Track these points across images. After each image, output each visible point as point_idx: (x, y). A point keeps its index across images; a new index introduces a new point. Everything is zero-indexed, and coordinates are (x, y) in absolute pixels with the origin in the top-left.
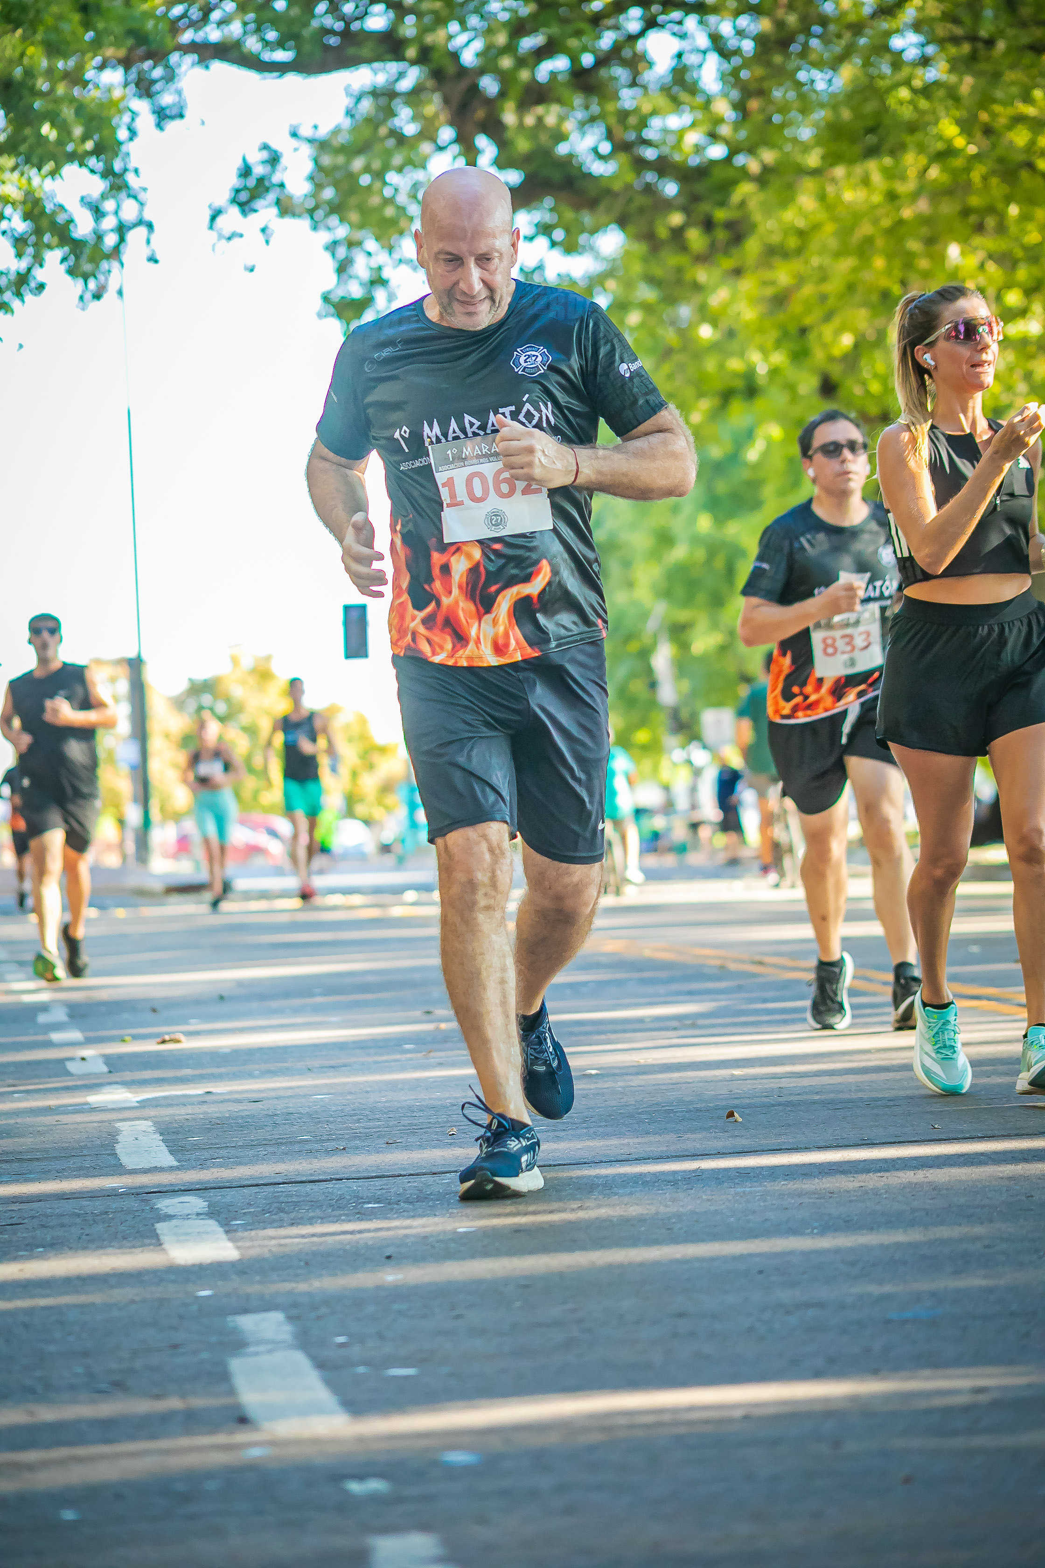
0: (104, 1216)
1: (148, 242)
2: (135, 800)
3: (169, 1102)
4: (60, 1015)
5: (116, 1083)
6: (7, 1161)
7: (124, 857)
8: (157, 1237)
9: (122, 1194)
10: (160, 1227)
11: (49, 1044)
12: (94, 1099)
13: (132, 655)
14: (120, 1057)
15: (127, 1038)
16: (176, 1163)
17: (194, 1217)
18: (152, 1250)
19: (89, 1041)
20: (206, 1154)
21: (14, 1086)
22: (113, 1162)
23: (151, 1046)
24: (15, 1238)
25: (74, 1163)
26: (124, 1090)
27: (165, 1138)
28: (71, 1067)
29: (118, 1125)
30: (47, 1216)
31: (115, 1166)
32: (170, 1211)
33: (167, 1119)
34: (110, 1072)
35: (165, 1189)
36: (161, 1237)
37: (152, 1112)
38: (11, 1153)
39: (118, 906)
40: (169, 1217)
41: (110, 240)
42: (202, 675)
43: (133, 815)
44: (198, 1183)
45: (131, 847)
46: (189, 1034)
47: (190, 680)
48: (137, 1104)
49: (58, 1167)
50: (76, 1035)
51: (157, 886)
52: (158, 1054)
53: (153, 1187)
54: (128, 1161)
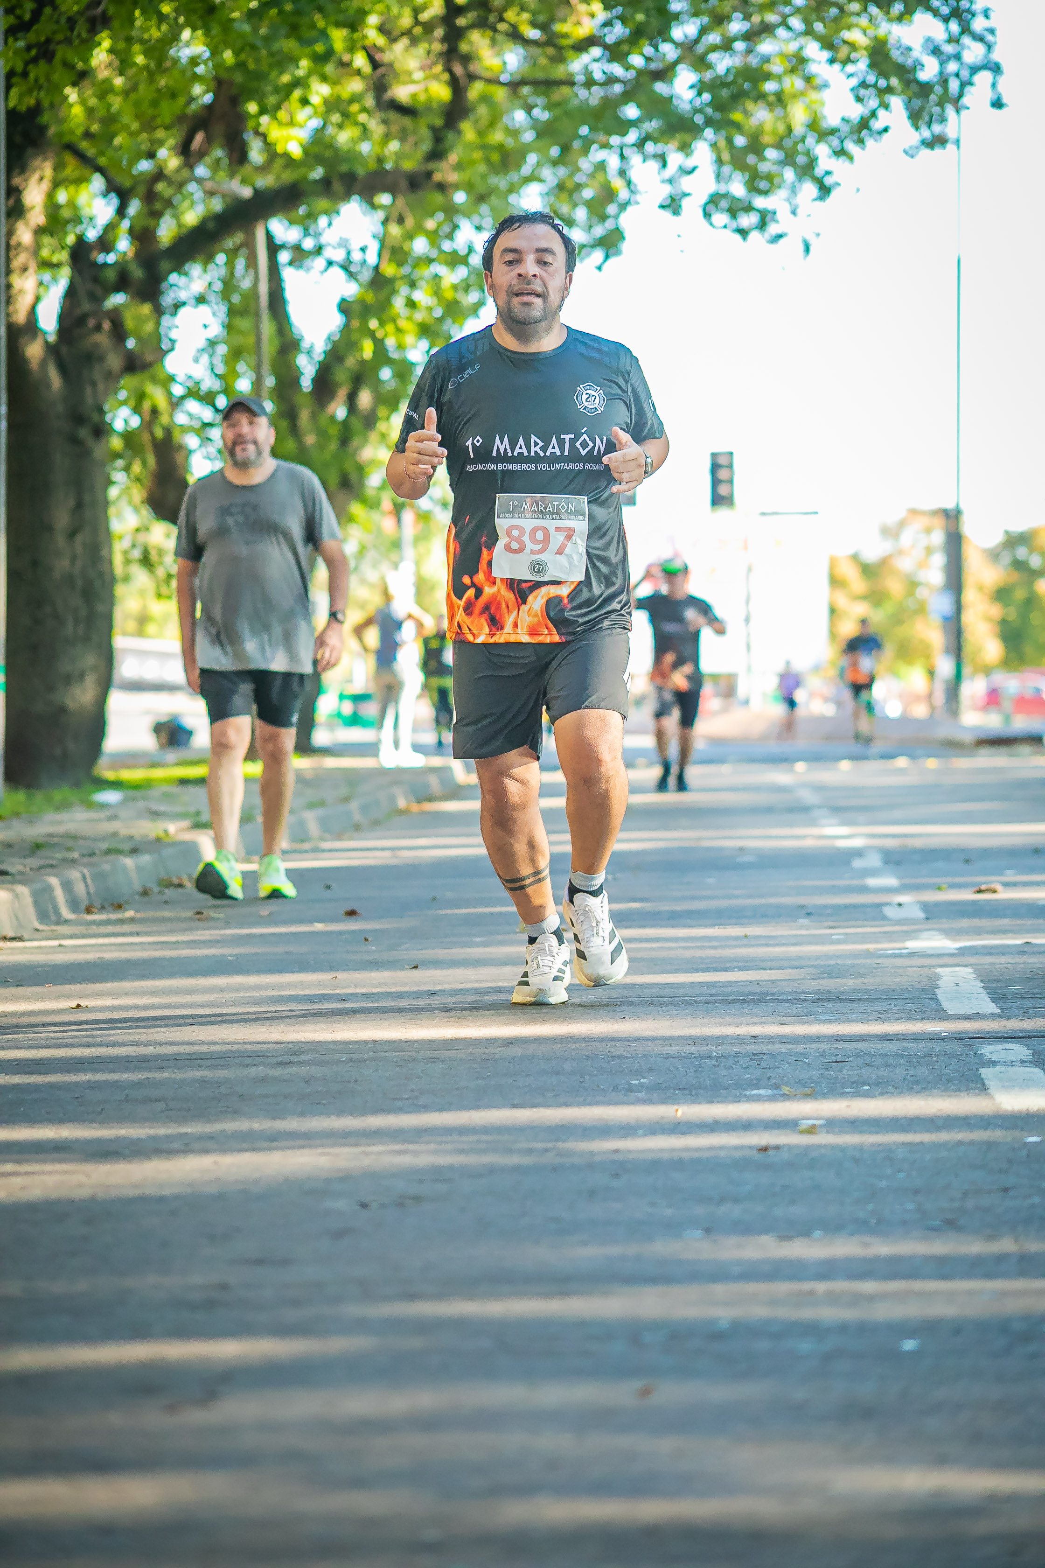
0: (929, 1058)
1: (994, 85)
2: (947, 651)
3: (989, 951)
4: (874, 861)
5: (933, 929)
6: (829, 1001)
7: (933, 708)
8: (982, 1081)
9: (945, 1038)
10: (985, 1072)
11: (865, 889)
12: (912, 945)
13: (950, 505)
14: (937, 905)
15: (944, 886)
16: (998, 1011)
17: (1018, 1064)
18: (978, 1095)
19: (904, 888)
20: (1028, 1003)
21: (832, 927)
22: (934, 1006)
23: (968, 895)
24: (840, 1075)
25: (895, 1006)
26: (941, 937)
27: (987, 985)
28: (889, 912)
29: (938, 970)
30: (870, 1055)
31: (936, 1010)
32: (995, 1057)
33: (987, 967)
34: (927, 918)
35: (988, 1036)
36: (986, 1082)
37: (972, 960)
38: (833, 992)
39: (930, 756)
40: (993, 1063)
41: (954, 85)
42: (1019, 527)
43: (945, 667)
44: (1021, 1031)
45: (939, 697)
46: (1007, 885)
47: (1007, 532)
48: (956, 952)
49: (880, 1009)
50: (891, 881)
51: (968, 738)
52: (975, 903)
53: (976, 1033)
54: (950, 1007)
